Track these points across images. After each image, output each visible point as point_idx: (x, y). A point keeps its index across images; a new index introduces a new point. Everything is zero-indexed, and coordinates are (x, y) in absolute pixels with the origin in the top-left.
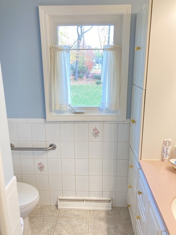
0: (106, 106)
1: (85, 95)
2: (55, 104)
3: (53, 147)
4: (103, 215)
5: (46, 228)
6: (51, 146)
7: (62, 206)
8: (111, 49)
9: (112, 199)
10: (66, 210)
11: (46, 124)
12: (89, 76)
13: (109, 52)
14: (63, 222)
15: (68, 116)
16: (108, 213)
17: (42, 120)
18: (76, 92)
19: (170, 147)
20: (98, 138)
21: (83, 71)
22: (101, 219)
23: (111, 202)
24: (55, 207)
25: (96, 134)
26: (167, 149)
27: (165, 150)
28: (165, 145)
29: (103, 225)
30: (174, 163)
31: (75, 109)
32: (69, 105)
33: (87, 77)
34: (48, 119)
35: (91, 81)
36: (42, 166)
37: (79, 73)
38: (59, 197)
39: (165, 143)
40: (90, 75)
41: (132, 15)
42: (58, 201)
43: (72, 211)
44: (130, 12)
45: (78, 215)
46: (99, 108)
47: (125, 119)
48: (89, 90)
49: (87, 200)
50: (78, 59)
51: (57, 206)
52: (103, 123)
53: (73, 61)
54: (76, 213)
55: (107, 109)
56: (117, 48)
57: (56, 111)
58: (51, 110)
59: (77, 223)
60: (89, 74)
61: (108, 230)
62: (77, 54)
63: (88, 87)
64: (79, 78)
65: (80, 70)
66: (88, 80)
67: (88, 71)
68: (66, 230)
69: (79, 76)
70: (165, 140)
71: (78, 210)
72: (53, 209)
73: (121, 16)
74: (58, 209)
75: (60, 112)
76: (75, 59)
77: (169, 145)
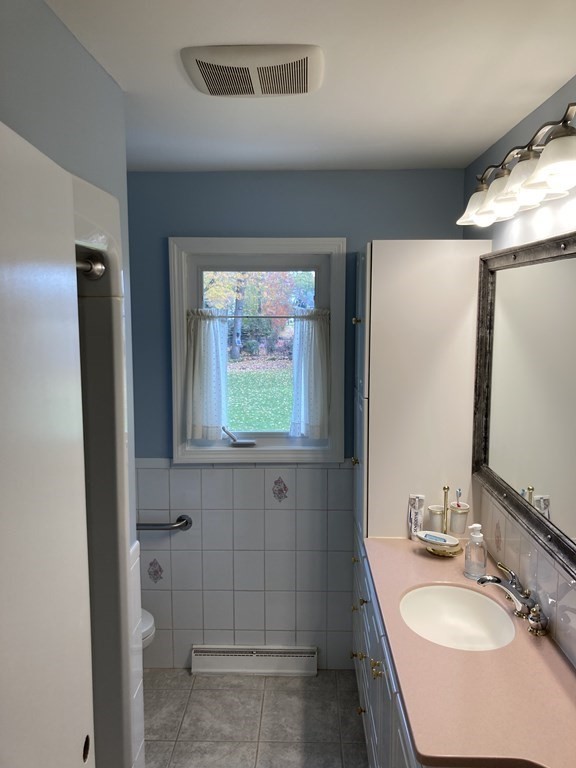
0: (303, 431)
1: (264, 405)
2: (193, 426)
3: (185, 522)
4: (297, 684)
5: (164, 710)
6: (180, 520)
7: (201, 666)
8: (308, 318)
9: (319, 651)
10: (209, 677)
11: (172, 471)
12: (277, 346)
13: (305, 322)
14: (204, 699)
15: (219, 452)
16: (307, 680)
17: (163, 462)
18: (234, 395)
19: (422, 509)
20: (284, 501)
21: (257, 330)
22: (291, 693)
23: (316, 656)
24: (185, 671)
25: (281, 491)
26: (416, 514)
27: (413, 517)
28: (413, 505)
29: (296, 703)
30: (423, 537)
31: (235, 437)
32: (223, 429)
33: (271, 350)
34: (176, 460)
35: (283, 362)
36: (157, 568)
37: (244, 336)
38: (194, 647)
39: (412, 502)
40: (280, 344)
41: (347, 255)
42: (193, 655)
43: (225, 678)
44: (344, 250)
45: (239, 686)
46: (287, 433)
47: (341, 459)
48: (275, 390)
49: (260, 653)
50: (243, 295)
51: (189, 669)
52: (295, 466)
53: (227, 302)
54: (235, 682)
55: (303, 436)
56: (321, 316)
57: (195, 442)
58: (184, 439)
59: (237, 700)
60: (275, 339)
61: (306, 712)
62: (240, 281)
63: (273, 380)
64: (244, 353)
65: (246, 327)
66: (274, 359)
67: (274, 330)
68: (211, 712)
69: (244, 347)
70: (412, 496)
71: (238, 675)
72: (181, 674)
73: (329, 256)
74: (190, 674)
75: (204, 442)
76: (235, 296)
77: (420, 506)
